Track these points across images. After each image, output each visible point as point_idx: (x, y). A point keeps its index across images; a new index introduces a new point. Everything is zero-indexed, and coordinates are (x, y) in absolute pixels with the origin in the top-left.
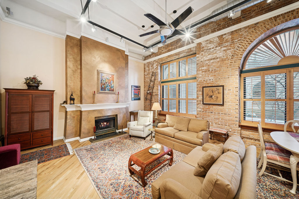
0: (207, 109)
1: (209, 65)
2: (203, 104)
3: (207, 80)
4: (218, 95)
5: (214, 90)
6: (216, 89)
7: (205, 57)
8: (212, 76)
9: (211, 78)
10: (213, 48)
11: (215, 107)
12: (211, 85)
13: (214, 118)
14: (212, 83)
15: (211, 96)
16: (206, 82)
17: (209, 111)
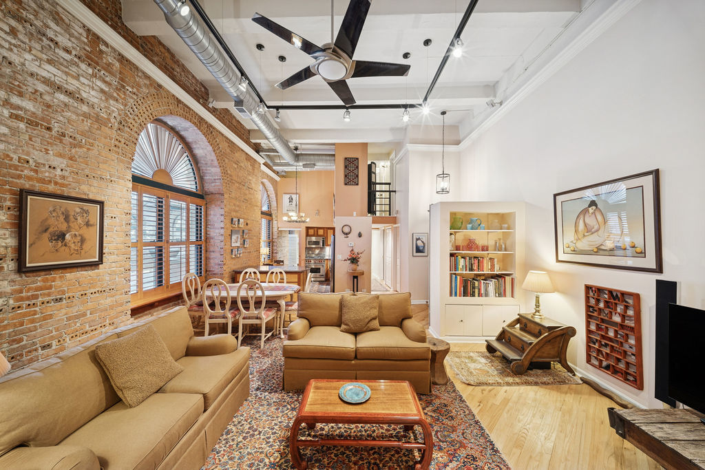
0: (37, 289)
1: (49, 106)
2: (21, 269)
3: (38, 164)
4: (85, 232)
5: (72, 213)
6: (78, 210)
7: (28, 56)
8: (61, 155)
9: (57, 162)
10: (68, 52)
11: (71, 276)
12: (59, 192)
13: (69, 319)
14: (63, 185)
15: (62, 236)
16: (36, 171)
17: (49, 295)
